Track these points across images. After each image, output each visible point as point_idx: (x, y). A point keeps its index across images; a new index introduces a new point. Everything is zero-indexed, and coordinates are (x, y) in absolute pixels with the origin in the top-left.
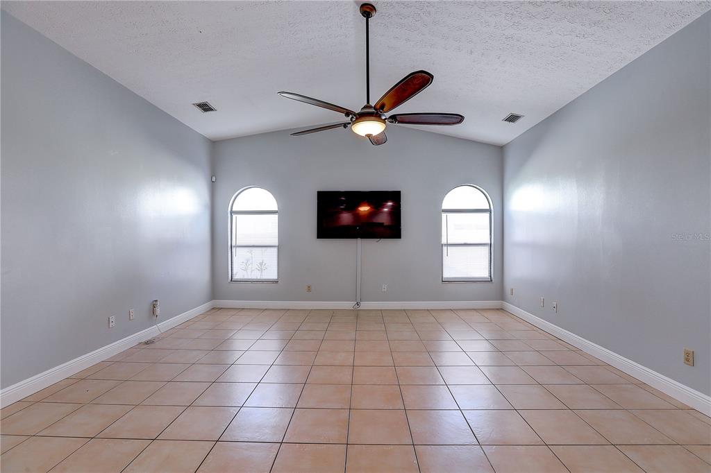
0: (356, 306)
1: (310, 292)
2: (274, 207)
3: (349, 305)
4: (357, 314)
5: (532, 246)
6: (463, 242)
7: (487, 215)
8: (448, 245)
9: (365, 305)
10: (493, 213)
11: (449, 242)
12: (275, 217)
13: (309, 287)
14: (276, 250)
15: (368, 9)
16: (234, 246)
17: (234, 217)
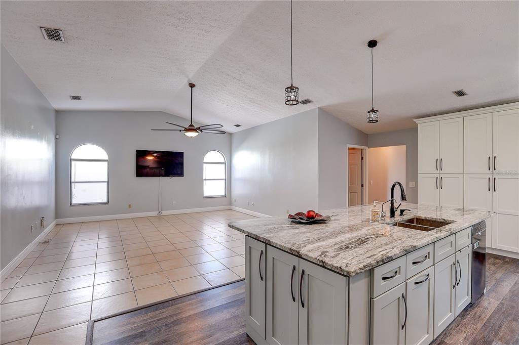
0: (159, 214)
1: (130, 208)
2: (106, 157)
3: (155, 213)
4: (160, 217)
5: (244, 180)
6: (212, 178)
7: (224, 165)
8: (206, 180)
9: (164, 213)
10: (226, 165)
12: (106, 163)
13: (130, 205)
14: (106, 184)
15: (192, 86)
16: (73, 182)
17: (72, 162)
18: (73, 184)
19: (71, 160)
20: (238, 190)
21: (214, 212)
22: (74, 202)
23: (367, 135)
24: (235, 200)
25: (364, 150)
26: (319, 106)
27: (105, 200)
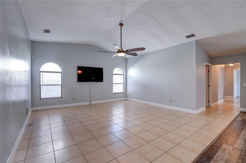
0: (90, 103)
1: (74, 100)
2: (60, 70)
3: (88, 103)
4: (90, 105)
6: (117, 83)
9: (93, 102)
10: (124, 75)
11: (114, 83)
12: (60, 74)
13: (74, 98)
14: (60, 86)
15: (121, 25)
16: (42, 85)
17: (41, 73)
18: (41, 87)
19: (40, 72)
20: (131, 89)
21: (119, 102)
22: (42, 97)
23: (212, 58)
24: (130, 95)
25: (210, 66)
26: (196, 39)
27: (60, 96)
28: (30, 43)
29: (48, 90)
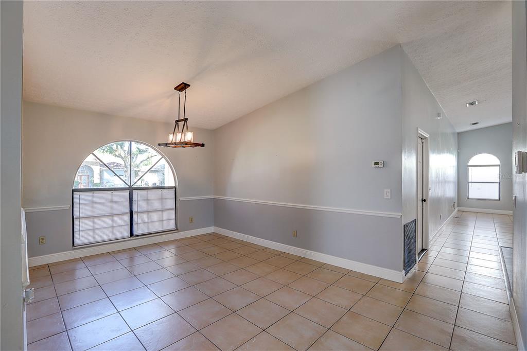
2: (498, 162)
12: (498, 168)
14: (498, 185)
16: (470, 182)
17: (469, 168)
18: (470, 184)
19: (468, 166)
22: (470, 197)
27: (497, 198)
28: (456, 135)
29: (479, 189)
